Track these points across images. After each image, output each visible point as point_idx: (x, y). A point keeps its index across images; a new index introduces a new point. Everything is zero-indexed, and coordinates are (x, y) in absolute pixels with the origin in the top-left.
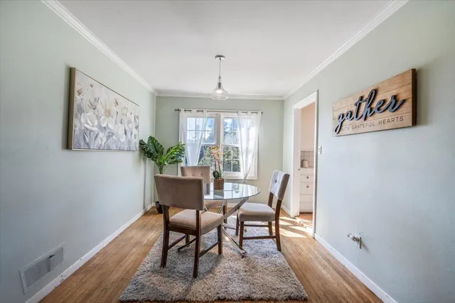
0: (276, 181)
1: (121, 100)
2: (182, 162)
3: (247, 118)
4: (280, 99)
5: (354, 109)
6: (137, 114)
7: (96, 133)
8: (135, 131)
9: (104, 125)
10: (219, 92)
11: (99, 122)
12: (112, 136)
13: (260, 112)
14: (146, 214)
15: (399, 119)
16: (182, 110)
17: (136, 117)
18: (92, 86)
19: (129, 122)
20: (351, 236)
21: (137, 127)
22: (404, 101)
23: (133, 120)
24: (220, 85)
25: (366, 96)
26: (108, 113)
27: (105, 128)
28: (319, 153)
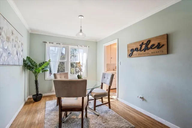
0: (105, 78)
1: (15, 32)
2: (48, 71)
3: (82, 49)
4: (96, 41)
5: (139, 47)
6: (22, 42)
7: (1, 53)
8: (21, 53)
9: (6, 48)
10: (81, 34)
11: (3, 45)
12: (10, 55)
13: (88, 46)
14: (27, 103)
15: (161, 51)
16: (48, 42)
17: (22, 44)
19: (19, 47)
20: (139, 97)
21: (22, 51)
22: (163, 45)
23: (20, 46)
24: (81, 31)
25: (145, 42)
26: (8, 39)
27: (6, 49)
28: (119, 64)
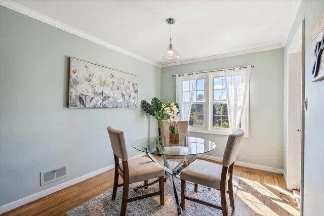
6: (135, 82)
7: (91, 97)
8: (134, 95)
9: (99, 92)
10: (171, 52)
11: (94, 90)
12: (108, 98)
16: (177, 75)
17: (135, 85)
18: (86, 67)
19: (127, 88)
21: (136, 92)
23: (131, 87)
24: (171, 46)
26: (103, 84)
28: (305, 109)
